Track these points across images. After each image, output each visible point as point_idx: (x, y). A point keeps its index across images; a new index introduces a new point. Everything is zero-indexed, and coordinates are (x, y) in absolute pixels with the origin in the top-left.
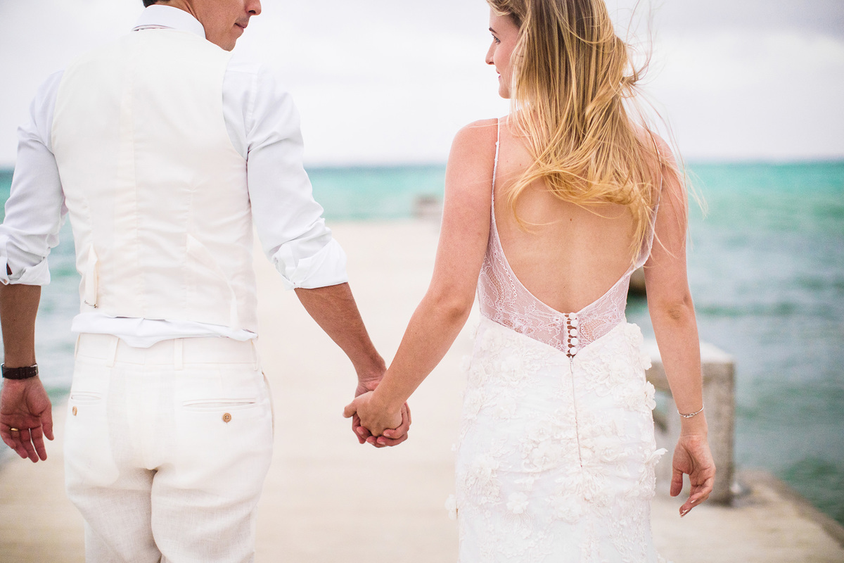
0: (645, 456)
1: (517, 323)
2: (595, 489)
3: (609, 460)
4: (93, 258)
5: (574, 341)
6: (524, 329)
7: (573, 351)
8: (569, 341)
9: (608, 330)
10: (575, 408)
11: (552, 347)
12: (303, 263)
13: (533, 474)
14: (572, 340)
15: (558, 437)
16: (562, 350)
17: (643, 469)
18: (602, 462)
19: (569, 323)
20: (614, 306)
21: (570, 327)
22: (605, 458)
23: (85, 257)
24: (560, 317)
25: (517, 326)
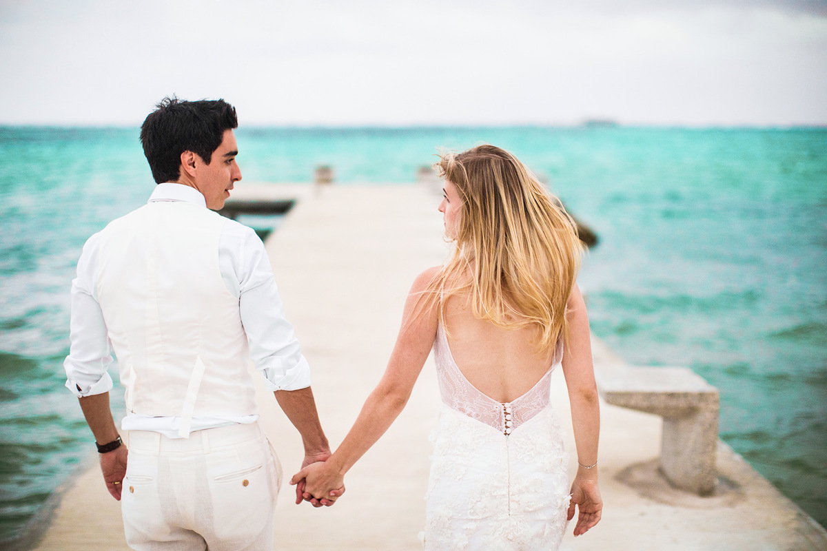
0: (557, 503)
1: (469, 410)
2: (517, 532)
3: (530, 510)
4: (133, 376)
5: (509, 424)
6: (474, 414)
7: (508, 431)
8: (506, 423)
9: (534, 414)
10: (509, 472)
11: (494, 428)
12: (289, 372)
13: (475, 520)
14: (508, 422)
15: (495, 494)
16: (501, 430)
17: (556, 512)
18: (524, 512)
19: (505, 410)
20: (538, 397)
21: (506, 413)
22: (527, 508)
23: (127, 375)
24: (498, 406)
25: (468, 412)
